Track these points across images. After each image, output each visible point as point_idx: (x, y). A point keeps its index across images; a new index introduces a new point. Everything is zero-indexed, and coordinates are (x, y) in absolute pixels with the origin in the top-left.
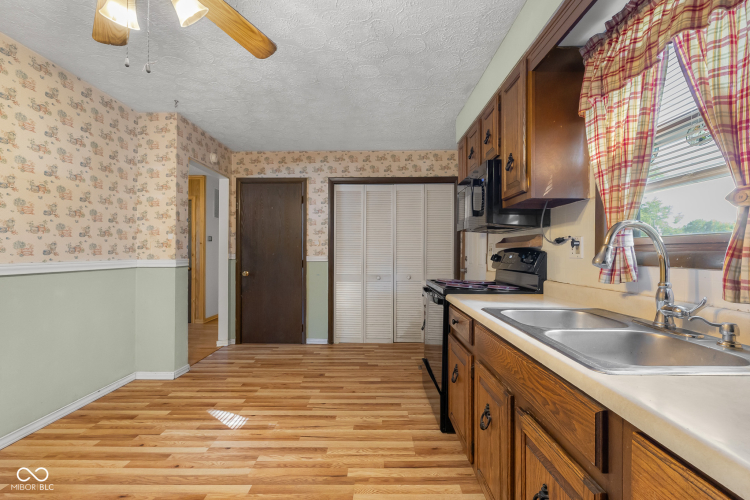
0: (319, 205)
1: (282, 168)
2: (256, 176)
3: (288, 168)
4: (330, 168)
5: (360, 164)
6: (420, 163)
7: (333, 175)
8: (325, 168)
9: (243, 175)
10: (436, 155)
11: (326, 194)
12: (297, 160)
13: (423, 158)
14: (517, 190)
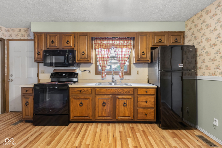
14: (86, 60)
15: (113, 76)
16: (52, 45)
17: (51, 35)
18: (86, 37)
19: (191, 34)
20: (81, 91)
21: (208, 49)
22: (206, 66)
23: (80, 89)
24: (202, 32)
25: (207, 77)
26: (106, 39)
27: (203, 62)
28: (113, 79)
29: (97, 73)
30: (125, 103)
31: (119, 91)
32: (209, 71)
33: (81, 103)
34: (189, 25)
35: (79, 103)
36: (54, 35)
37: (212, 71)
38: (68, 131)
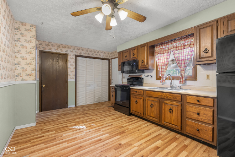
0: (72, 63)
1: (58, 49)
2: (47, 50)
3: (61, 50)
4: (76, 52)
5: (85, 52)
6: (101, 54)
7: (77, 54)
8: (74, 51)
9: (42, 49)
10: (104, 52)
11: (74, 60)
12: (64, 47)
13: (102, 53)
14: (145, 66)
15: (171, 81)
16: (126, 58)
18: (145, 48)
20: (136, 92)
23: (136, 90)
26: (165, 43)
28: (171, 84)
29: (158, 78)
30: (171, 110)
31: (165, 95)
33: (136, 101)
35: (135, 101)
36: (127, 51)
38: (126, 118)
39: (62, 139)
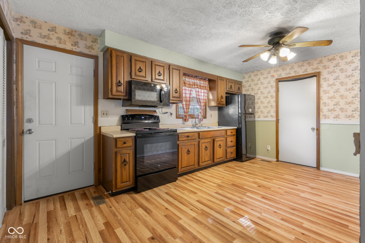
14: (179, 99)
16: (138, 73)
17: (138, 59)
19: (248, 85)
21: (262, 99)
22: (261, 111)
24: (258, 86)
25: (262, 119)
27: (259, 108)
30: (220, 145)
32: (263, 114)
33: (188, 151)
34: (247, 77)
37: (265, 115)
39: (303, 234)
